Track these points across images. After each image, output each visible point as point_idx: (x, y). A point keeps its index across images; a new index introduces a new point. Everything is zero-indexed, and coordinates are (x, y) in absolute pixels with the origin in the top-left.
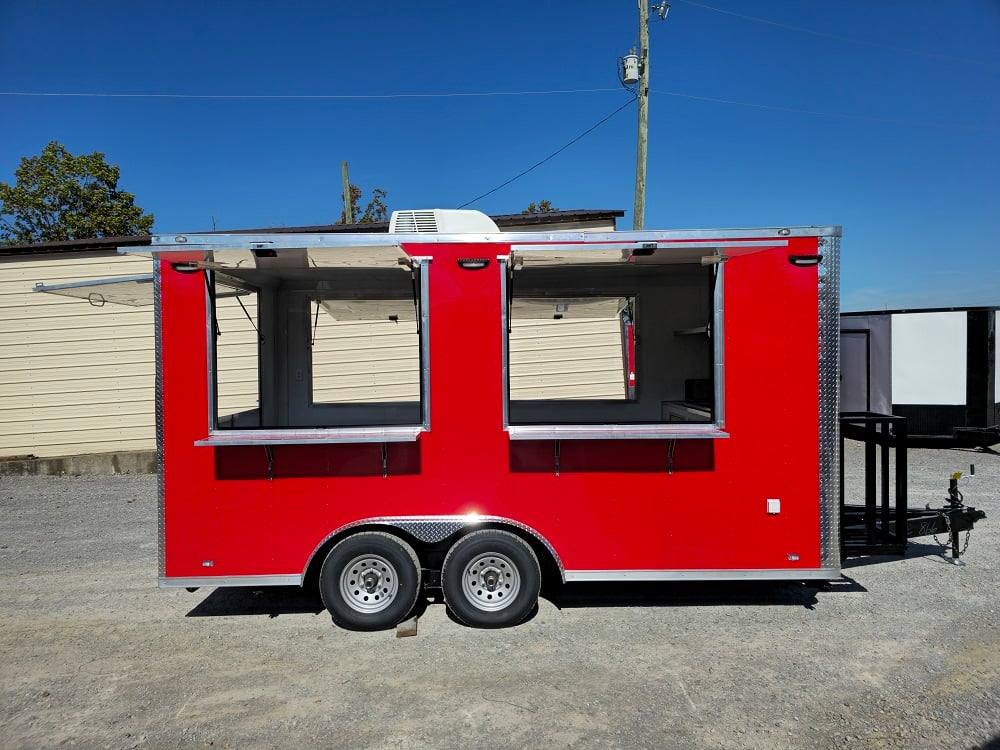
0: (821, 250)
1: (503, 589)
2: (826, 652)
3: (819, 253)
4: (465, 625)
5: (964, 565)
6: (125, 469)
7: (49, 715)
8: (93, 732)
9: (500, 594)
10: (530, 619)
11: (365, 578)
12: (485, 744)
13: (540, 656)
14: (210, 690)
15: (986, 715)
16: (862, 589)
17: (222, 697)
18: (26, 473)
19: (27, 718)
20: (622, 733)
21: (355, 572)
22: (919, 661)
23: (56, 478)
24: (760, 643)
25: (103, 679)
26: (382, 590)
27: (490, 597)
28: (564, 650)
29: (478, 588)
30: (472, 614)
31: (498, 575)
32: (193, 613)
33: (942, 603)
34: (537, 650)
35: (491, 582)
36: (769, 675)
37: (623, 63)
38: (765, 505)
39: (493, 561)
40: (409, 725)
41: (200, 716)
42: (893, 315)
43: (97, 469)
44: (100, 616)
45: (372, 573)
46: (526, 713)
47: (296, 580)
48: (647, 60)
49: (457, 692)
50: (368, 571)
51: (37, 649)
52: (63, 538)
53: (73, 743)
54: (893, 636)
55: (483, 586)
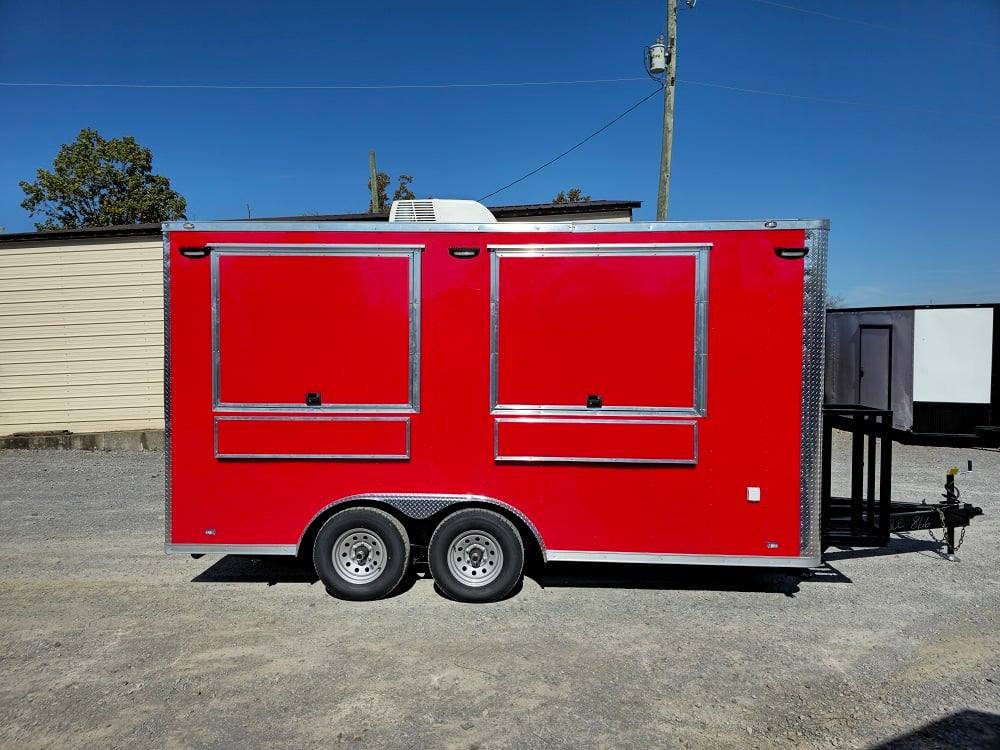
0: (808, 243)
1: (487, 566)
2: (798, 638)
3: (806, 245)
4: (450, 599)
5: (959, 561)
6: (153, 447)
7: (58, 662)
8: (96, 679)
9: (484, 571)
10: (512, 596)
11: (356, 550)
12: (449, 705)
13: (516, 630)
14: (204, 647)
15: (944, 702)
16: (848, 581)
17: (216, 654)
18: (61, 448)
19: (39, 664)
20: (582, 701)
21: (347, 545)
22: (891, 650)
23: (89, 453)
24: (734, 627)
25: (110, 633)
26: (372, 563)
27: (474, 573)
28: (541, 625)
29: (463, 563)
30: (456, 589)
31: (482, 553)
32: (198, 579)
33: (927, 597)
34: (515, 624)
35: (475, 559)
36: (737, 656)
37: (650, 52)
38: (746, 493)
39: (478, 539)
40: (382, 685)
41: (193, 669)
42: (916, 311)
43: (127, 445)
44: (114, 579)
45: (363, 546)
46: (493, 679)
47: (292, 550)
48: (674, 49)
49: (432, 659)
50: (359, 544)
51: (54, 606)
52: (89, 508)
53: (76, 687)
54: (870, 626)
55: (468, 562)
